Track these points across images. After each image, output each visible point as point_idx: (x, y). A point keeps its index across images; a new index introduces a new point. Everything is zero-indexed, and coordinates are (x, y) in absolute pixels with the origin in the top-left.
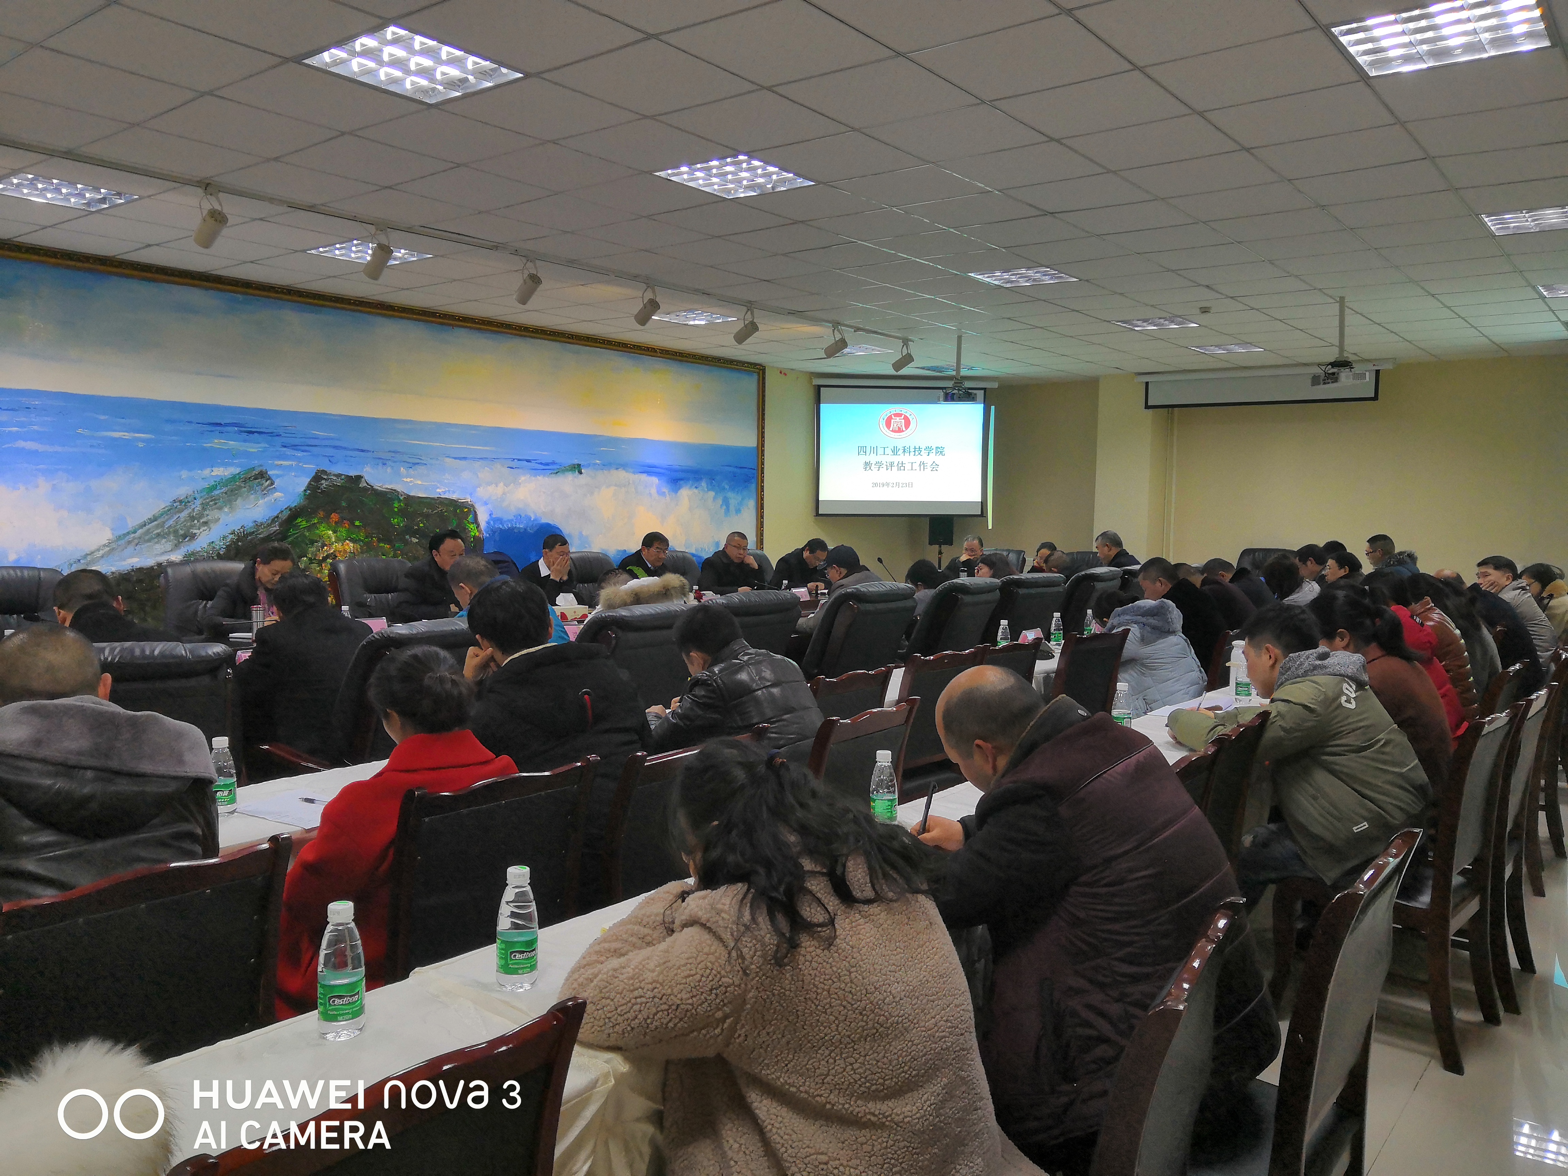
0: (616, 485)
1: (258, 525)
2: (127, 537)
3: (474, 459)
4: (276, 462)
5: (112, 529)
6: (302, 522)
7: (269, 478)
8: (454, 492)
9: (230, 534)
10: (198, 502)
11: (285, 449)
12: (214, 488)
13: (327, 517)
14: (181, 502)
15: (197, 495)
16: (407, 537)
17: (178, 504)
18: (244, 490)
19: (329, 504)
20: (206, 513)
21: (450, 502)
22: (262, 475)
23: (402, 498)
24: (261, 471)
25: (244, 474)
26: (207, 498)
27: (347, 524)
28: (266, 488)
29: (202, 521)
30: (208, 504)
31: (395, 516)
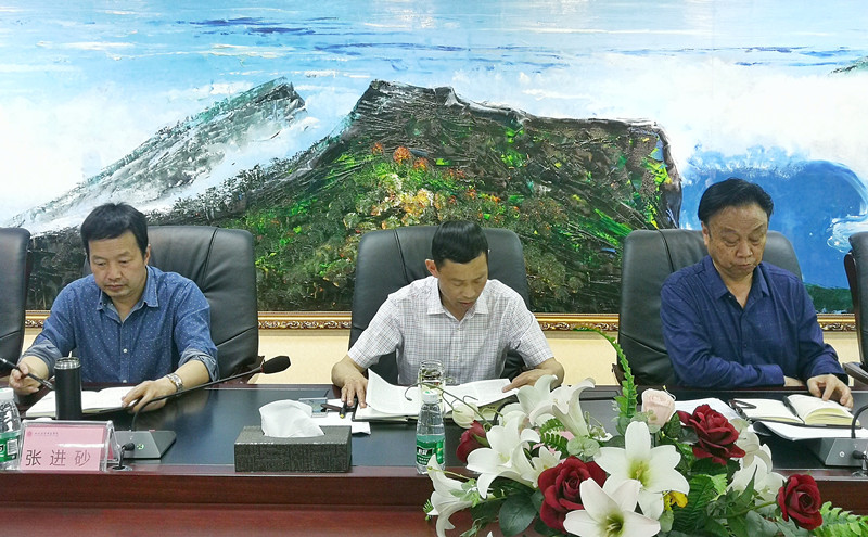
1: (280, 165)
4: (307, 73)
6: (349, 161)
7: (297, 96)
9: (239, 177)
10: (193, 132)
11: (320, 52)
12: (215, 112)
13: (389, 154)
14: (169, 132)
15: (191, 124)
16: (531, 184)
17: (165, 135)
18: (257, 114)
19: (393, 132)
20: (204, 147)
21: (614, 127)
22: (285, 92)
23: (520, 122)
24: (285, 87)
25: (258, 91)
26: (206, 127)
27: (423, 164)
28: (290, 112)
29: (198, 158)
30: (206, 134)
31: (509, 151)
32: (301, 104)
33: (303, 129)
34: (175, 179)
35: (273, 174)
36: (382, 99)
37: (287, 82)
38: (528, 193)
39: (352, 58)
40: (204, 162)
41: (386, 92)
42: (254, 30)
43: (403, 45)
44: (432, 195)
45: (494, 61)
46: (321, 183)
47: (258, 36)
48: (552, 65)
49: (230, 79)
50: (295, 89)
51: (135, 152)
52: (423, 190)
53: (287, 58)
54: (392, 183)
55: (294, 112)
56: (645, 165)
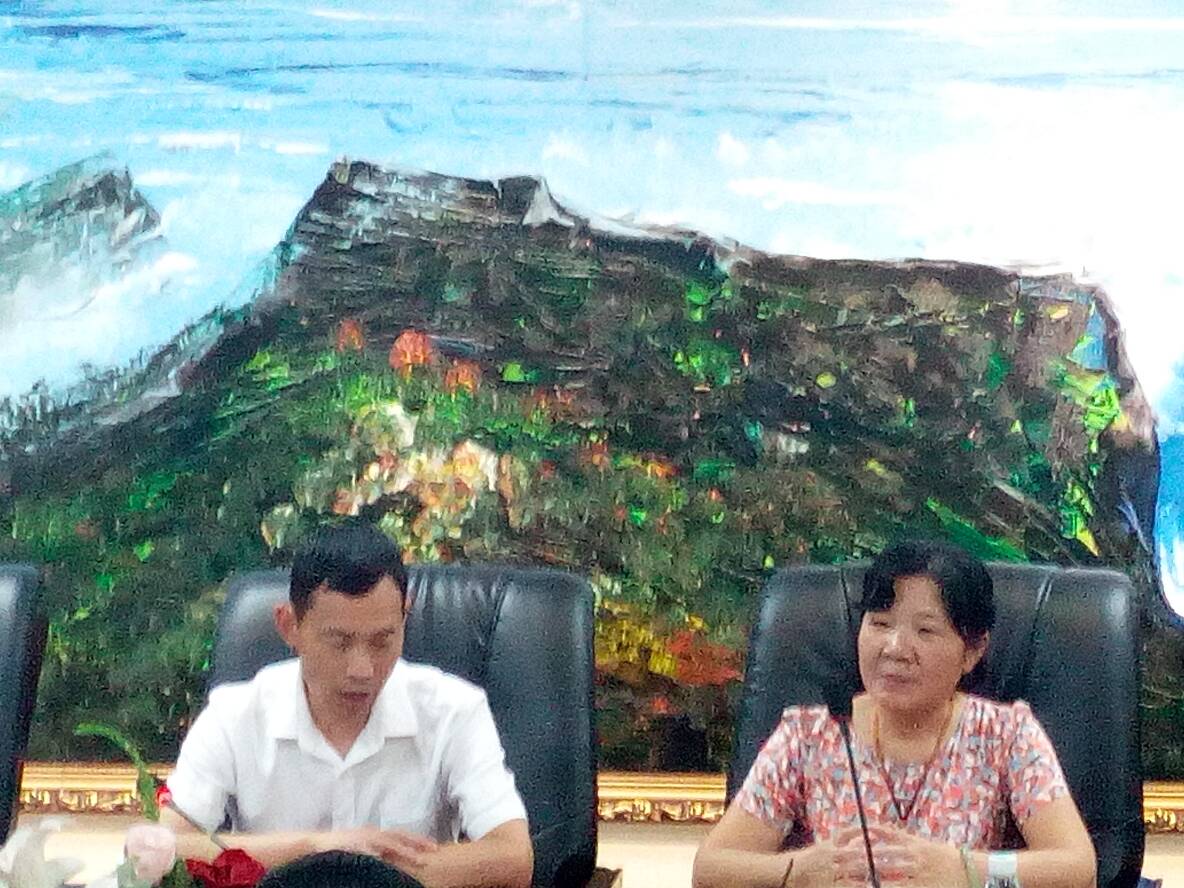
1: (101, 381)
6: (275, 370)
13: (380, 350)
16: (755, 431)
18: (43, 248)
19: (388, 295)
21: (971, 280)
23: (725, 266)
24: (108, 178)
25: (42, 189)
27: (467, 378)
28: (124, 240)
31: (695, 341)
32: (150, 221)
33: (155, 288)
35: (79, 406)
36: (360, 207)
37: (117, 166)
38: (749, 457)
41: (370, 189)
44: (492, 462)
46: (206, 425)
47: (41, 45)
52: (470, 447)
53: (114, 102)
54: (387, 428)
55: (135, 242)
56: (1058, 382)
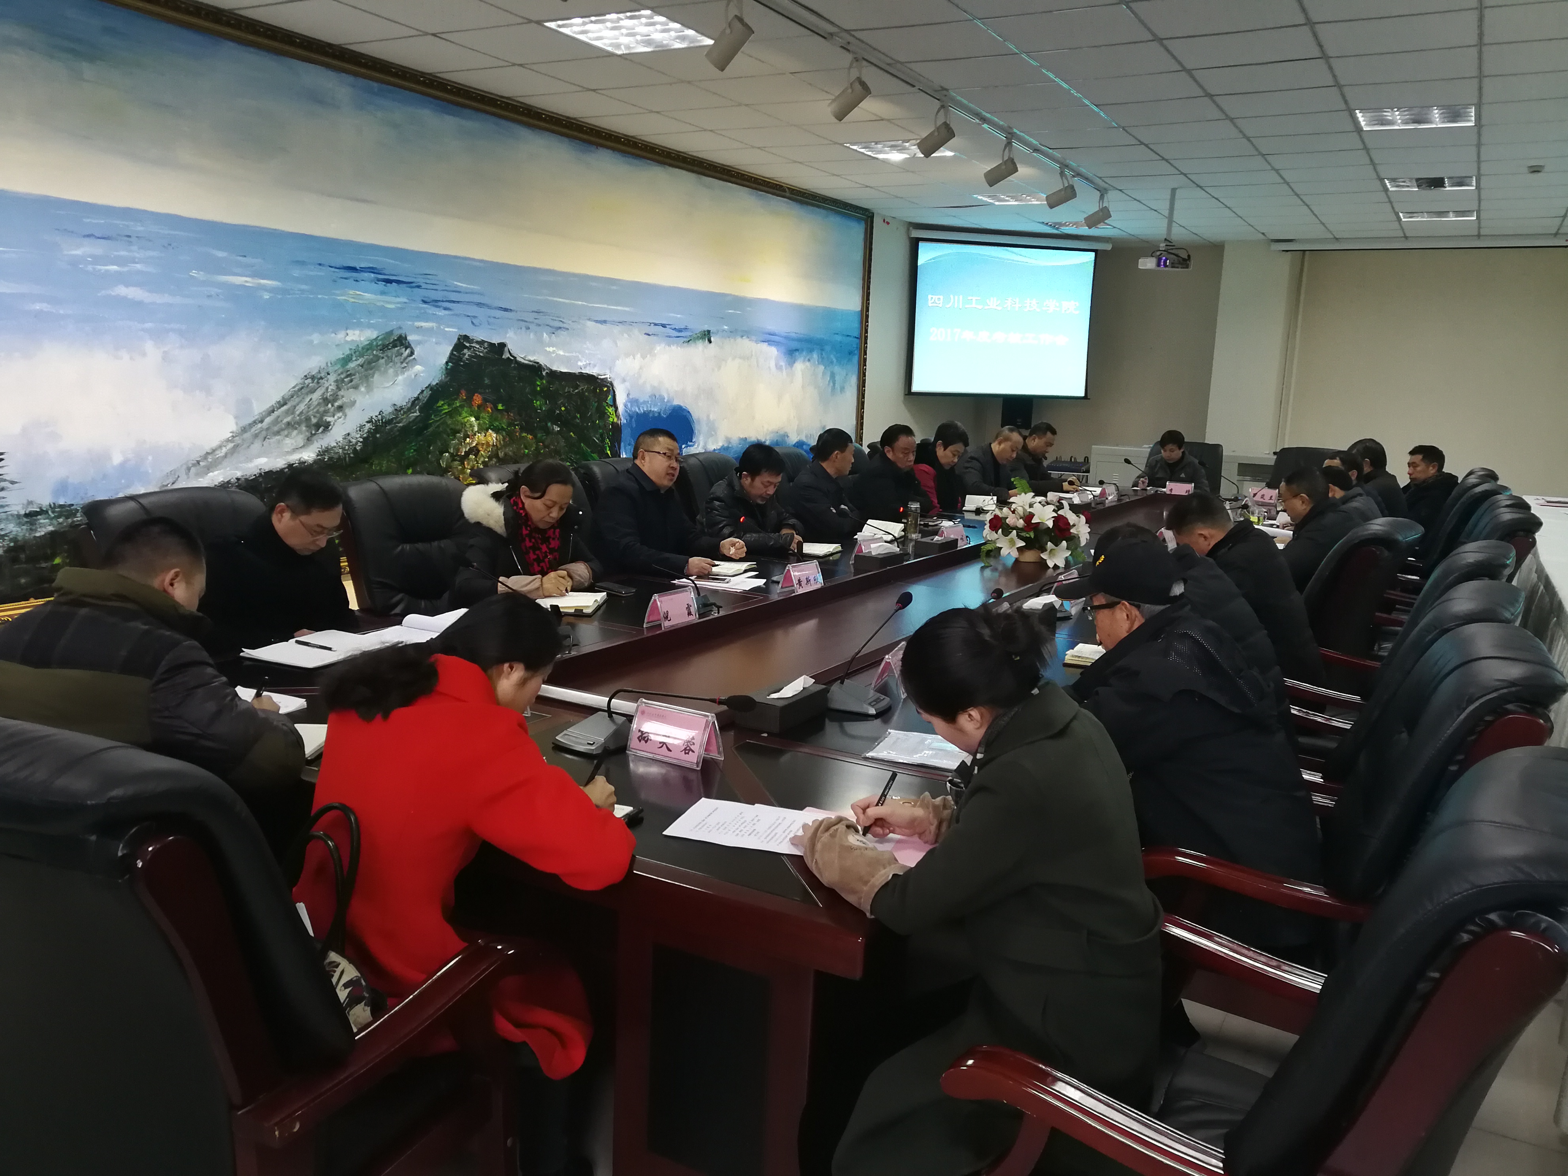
0: (740, 358)
1: (398, 410)
2: (253, 430)
3: (614, 323)
4: (417, 324)
5: (236, 417)
6: (443, 406)
7: (408, 346)
8: (595, 366)
9: (368, 422)
10: (332, 378)
12: (347, 359)
13: (469, 399)
14: (313, 378)
15: (330, 370)
16: (549, 424)
17: (309, 381)
18: (382, 361)
20: (341, 393)
21: (590, 379)
22: (402, 342)
23: (544, 373)
24: (400, 336)
25: (382, 339)
26: (342, 373)
27: (490, 408)
28: (405, 359)
29: (336, 404)
30: (343, 380)
31: (538, 397)
32: (412, 353)
33: (413, 376)
34: (317, 426)
35: (392, 419)
36: (466, 351)
37: (402, 332)
38: (548, 432)
39: (447, 312)
40: (340, 408)
41: (468, 345)
42: (379, 280)
43: (479, 305)
44: (495, 435)
45: (530, 322)
46: (427, 427)
48: (560, 328)
49: (359, 325)
50: (408, 338)
51: (283, 398)
52: (490, 431)
54: (472, 426)
55: (407, 360)
56: (605, 408)
